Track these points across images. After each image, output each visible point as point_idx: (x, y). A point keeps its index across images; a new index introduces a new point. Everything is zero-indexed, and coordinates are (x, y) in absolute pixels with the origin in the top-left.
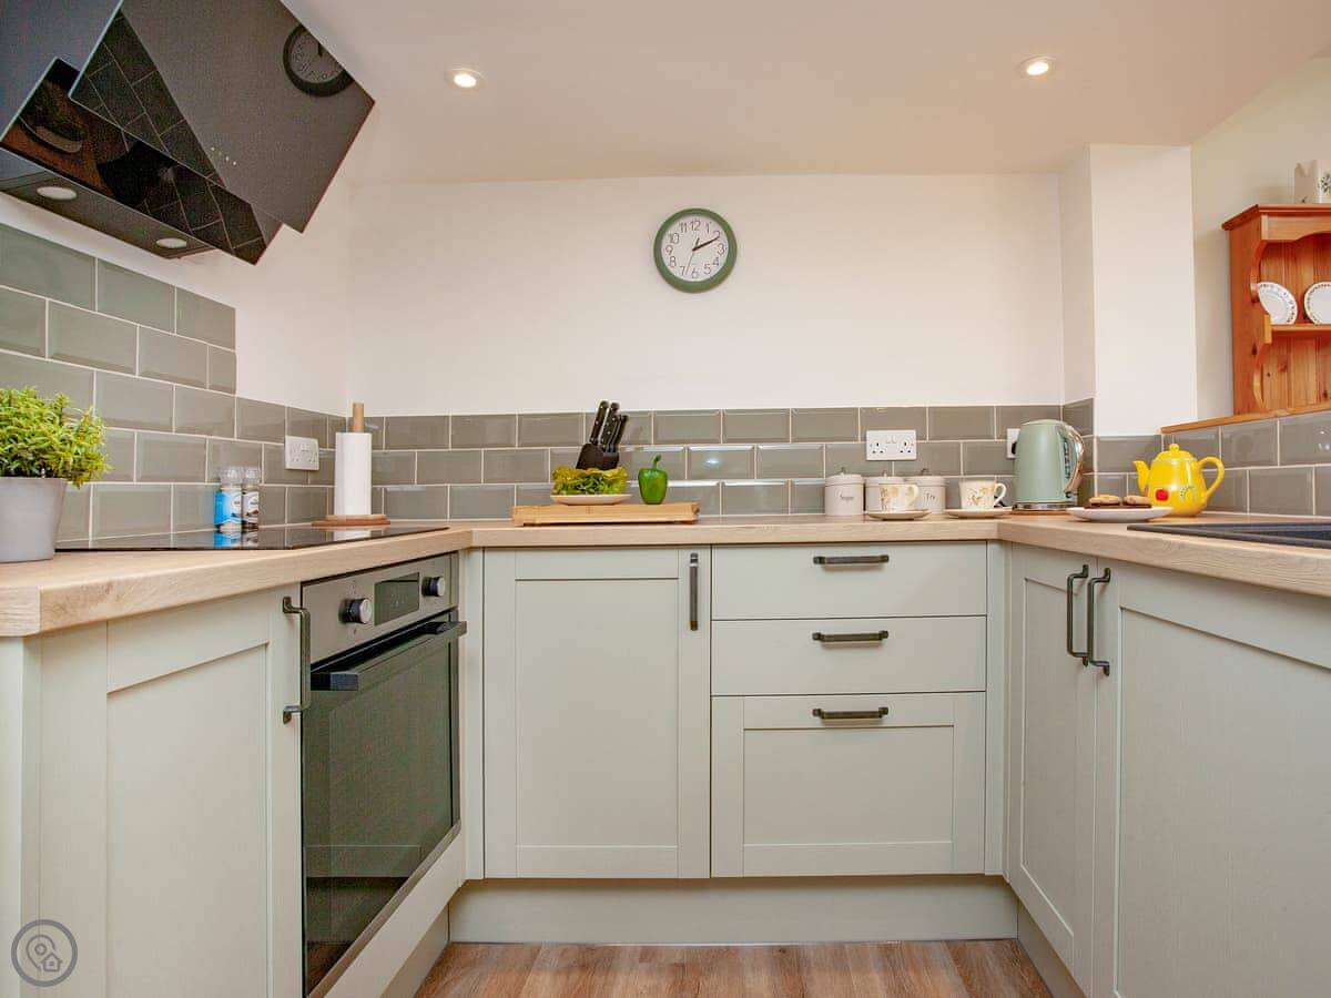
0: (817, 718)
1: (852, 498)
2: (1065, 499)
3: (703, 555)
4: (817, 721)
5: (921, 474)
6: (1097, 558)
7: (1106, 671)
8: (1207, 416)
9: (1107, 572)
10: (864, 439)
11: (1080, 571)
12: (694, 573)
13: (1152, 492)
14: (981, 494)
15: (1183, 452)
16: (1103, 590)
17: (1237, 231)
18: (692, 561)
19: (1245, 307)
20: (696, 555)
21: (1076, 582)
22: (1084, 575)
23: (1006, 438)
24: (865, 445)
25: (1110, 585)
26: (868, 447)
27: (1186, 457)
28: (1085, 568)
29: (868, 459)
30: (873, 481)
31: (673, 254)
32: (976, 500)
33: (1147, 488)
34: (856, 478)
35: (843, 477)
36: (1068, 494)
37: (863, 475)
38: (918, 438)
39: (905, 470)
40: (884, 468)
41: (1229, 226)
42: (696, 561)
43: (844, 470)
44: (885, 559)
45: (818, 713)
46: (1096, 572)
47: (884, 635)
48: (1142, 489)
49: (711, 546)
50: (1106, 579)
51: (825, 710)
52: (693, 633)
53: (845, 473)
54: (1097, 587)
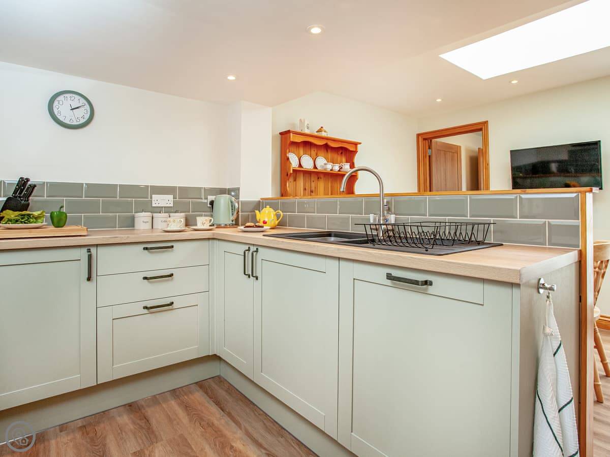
0: (145, 310)
1: (148, 222)
2: (231, 223)
3: (93, 250)
4: (146, 311)
5: (175, 212)
6: (254, 245)
7: (257, 279)
8: (273, 196)
9: (257, 249)
10: (151, 198)
11: (247, 249)
12: (90, 257)
13: (262, 221)
14: (205, 222)
15: (271, 209)
16: (256, 254)
17: (283, 136)
18: (88, 252)
19: (285, 161)
20: (90, 249)
21: (247, 252)
22: (249, 250)
23: (207, 199)
24: (152, 200)
25: (258, 253)
26: (153, 202)
27: (271, 210)
28: (249, 248)
29: (153, 206)
30: (155, 215)
31: (59, 109)
32: (203, 224)
33: (260, 220)
34: (149, 214)
35: (143, 214)
36: (232, 221)
37: (151, 213)
38: (174, 198)
39: (168, 210)
40: (159, 210)
41: (281, 134)
42: (90, 252)
43: (143, 211)
44: (172, 247)
45: (145, 308)
46: (253, 249)
47: (171, 275)
48: (258, 220)
49: (97, 245)
50: (257, 251)
51: (149, 306)
52: (88, 283)
53: (145, 212)
54: (255, 253)
